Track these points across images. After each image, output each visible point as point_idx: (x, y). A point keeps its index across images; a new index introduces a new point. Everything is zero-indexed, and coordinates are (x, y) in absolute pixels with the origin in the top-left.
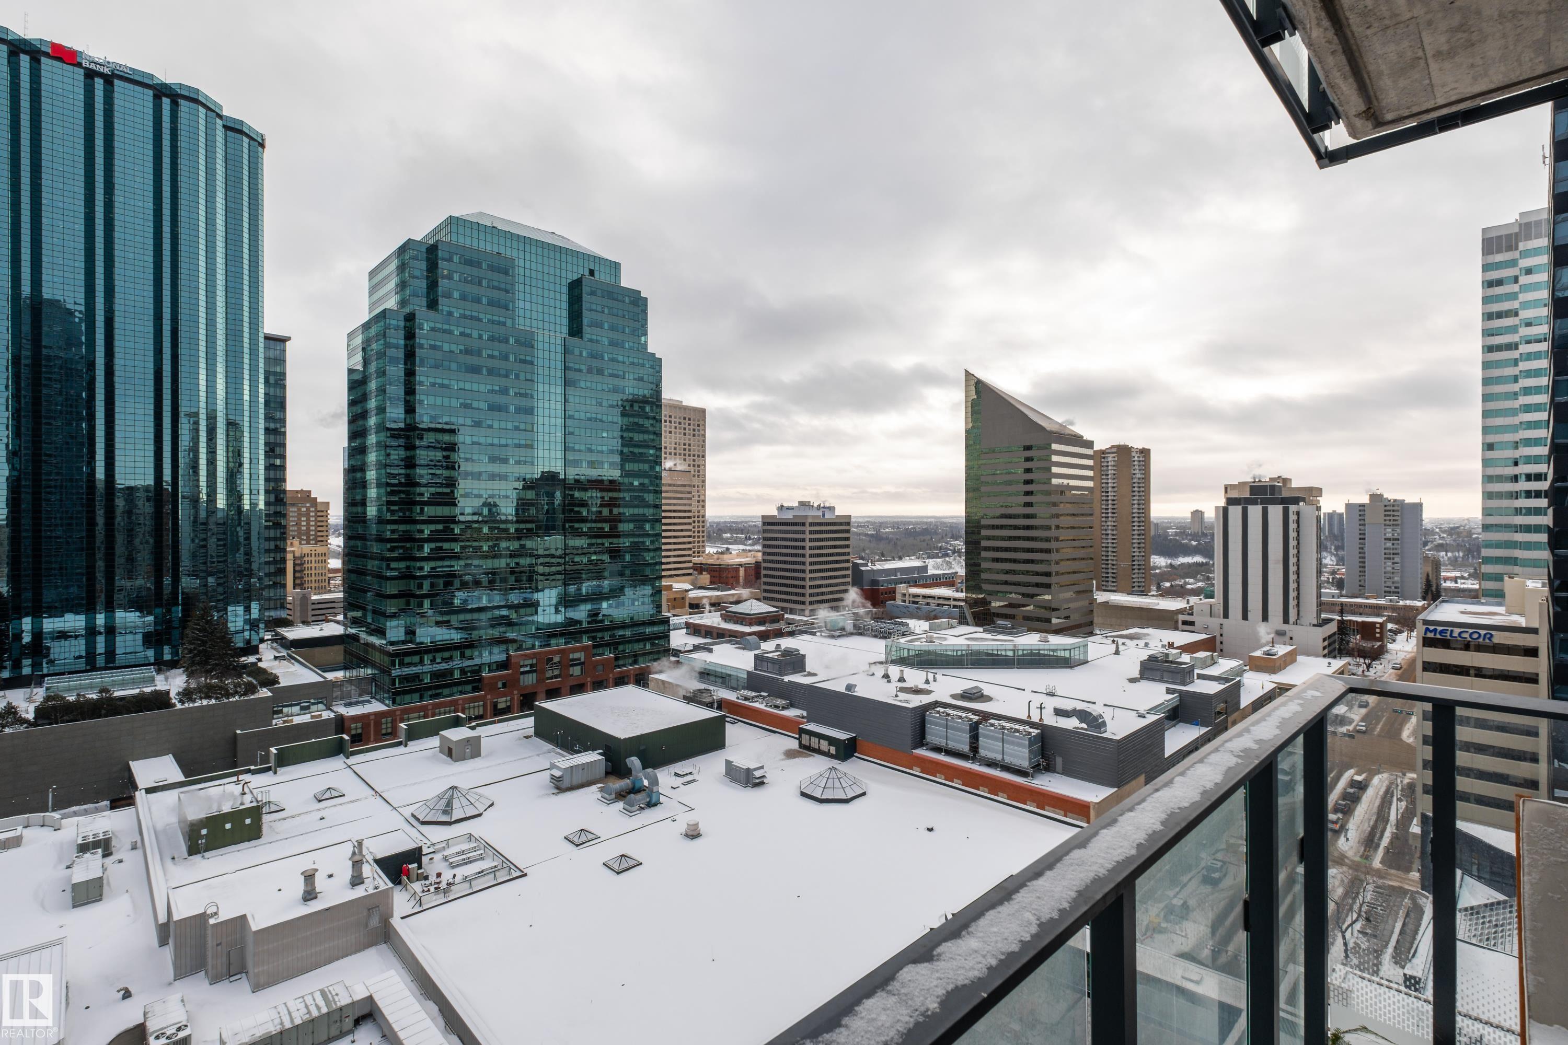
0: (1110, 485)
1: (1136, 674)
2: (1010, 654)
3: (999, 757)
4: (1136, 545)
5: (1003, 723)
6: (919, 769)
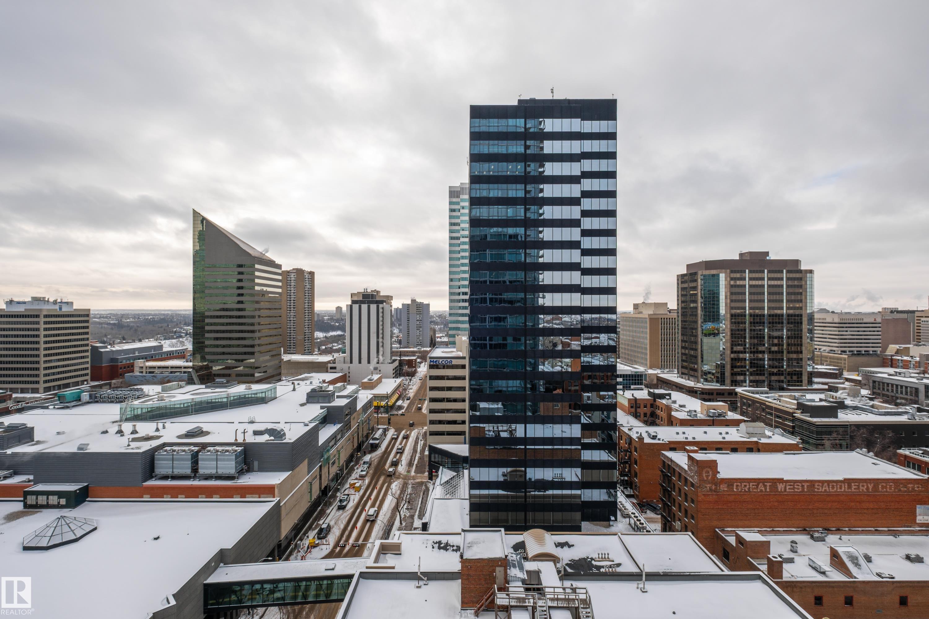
0: (292, 291)
1: (304, 401)
2: (225, 400)
3: (213, 472)
4: (307, 326)
5: (217, 448)
6: (149, 496)
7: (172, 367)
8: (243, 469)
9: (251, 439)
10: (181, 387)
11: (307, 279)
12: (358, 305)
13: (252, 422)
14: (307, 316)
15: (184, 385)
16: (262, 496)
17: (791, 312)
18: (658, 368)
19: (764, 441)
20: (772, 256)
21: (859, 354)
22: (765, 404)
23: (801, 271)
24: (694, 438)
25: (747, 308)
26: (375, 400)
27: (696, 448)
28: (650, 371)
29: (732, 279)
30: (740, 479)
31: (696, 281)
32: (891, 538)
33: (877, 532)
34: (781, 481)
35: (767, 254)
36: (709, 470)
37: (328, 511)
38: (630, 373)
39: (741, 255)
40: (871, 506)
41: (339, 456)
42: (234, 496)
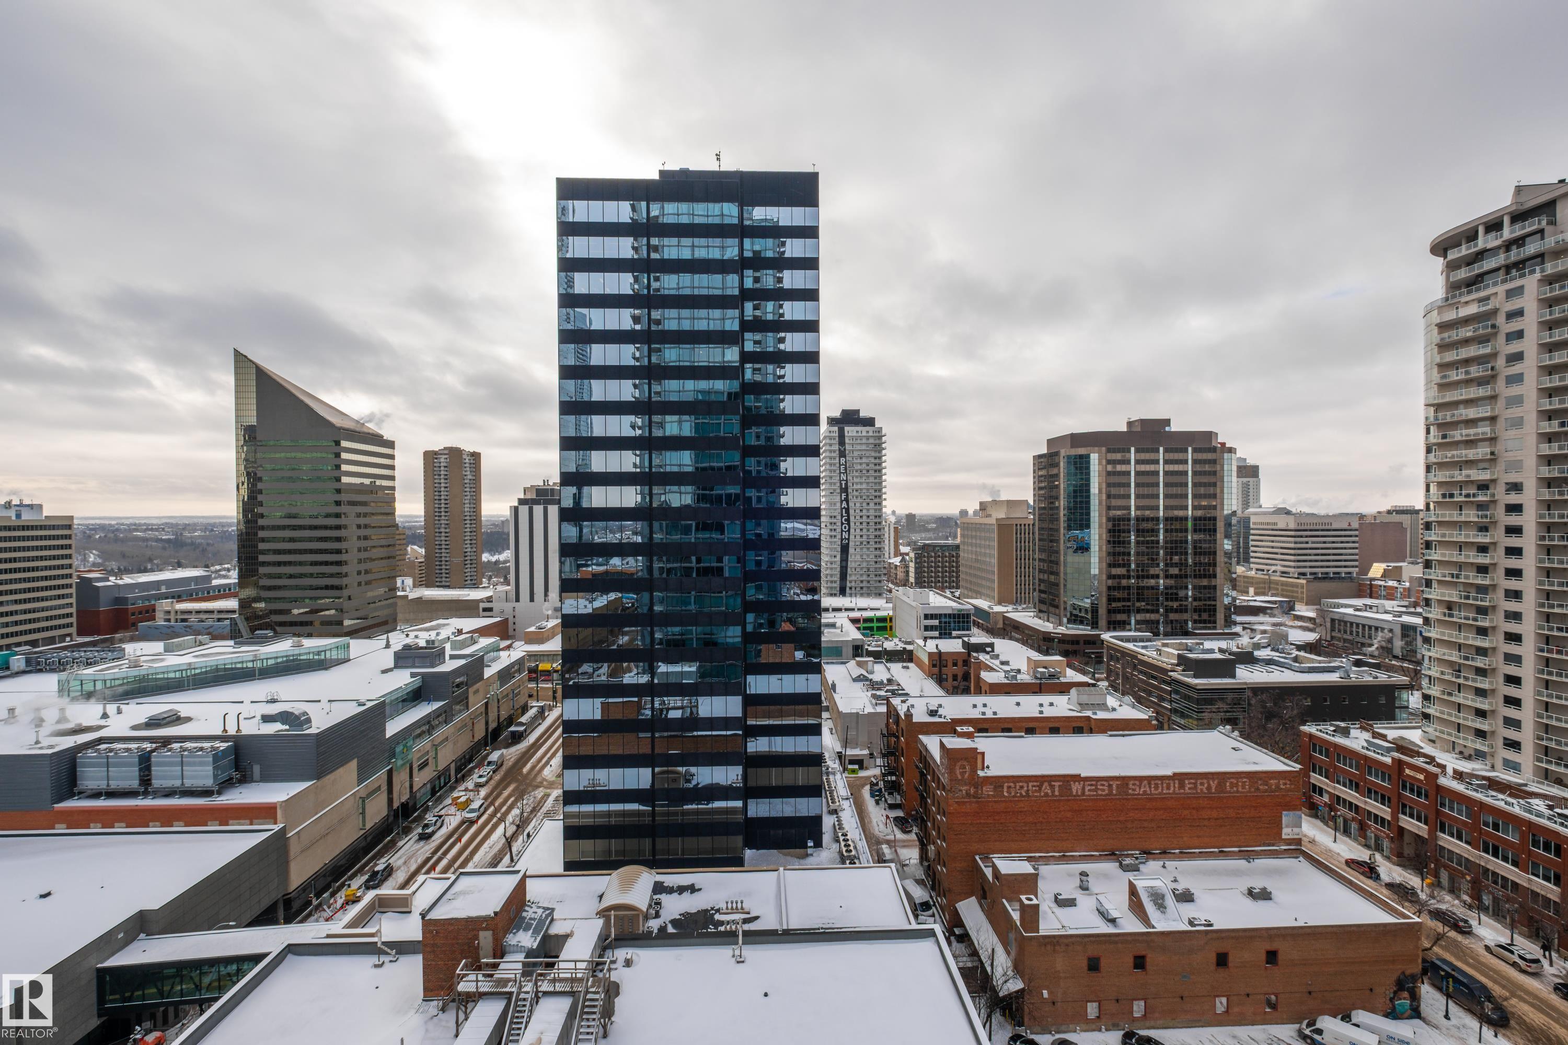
0: (443, 485)
1: (391, 664)
2: (250, 665)
3: (178, 783)
4: (469, 542)
5: (188, 745)
6: (64, 826)
7: (220, 612)
8: (231, 779)
9: (251, 728)
10: (201, 644)
11: (467, 465)
12: (527, 507)
13: (273, 701)
14: (468, 526)
15: (208, 641)
16: (255, 821)
17: (1199, 513)
18: (1011, 603)
19: (1101, 715)
20: (1174, 427)
21: (1326, 578)
22: (1136, 658)
23: (1214, 450)
24: (995, 713)
25: (1133, 508)
26: (529, 661)
27: (971, 729)
28: (998, 609)
29: (1109, 462)
30: (1013, 777)
31: (1057, 465)
32: (1243, 863)
33: (1223, 855)
34: (1077, 778)
35: (1167, 422)
36: (965, 763)
37: (401, 843)
38: (950, 612)
39: (1130, 424)
40: (1215, 814)
41: (436, 754)
42: (209, 823)
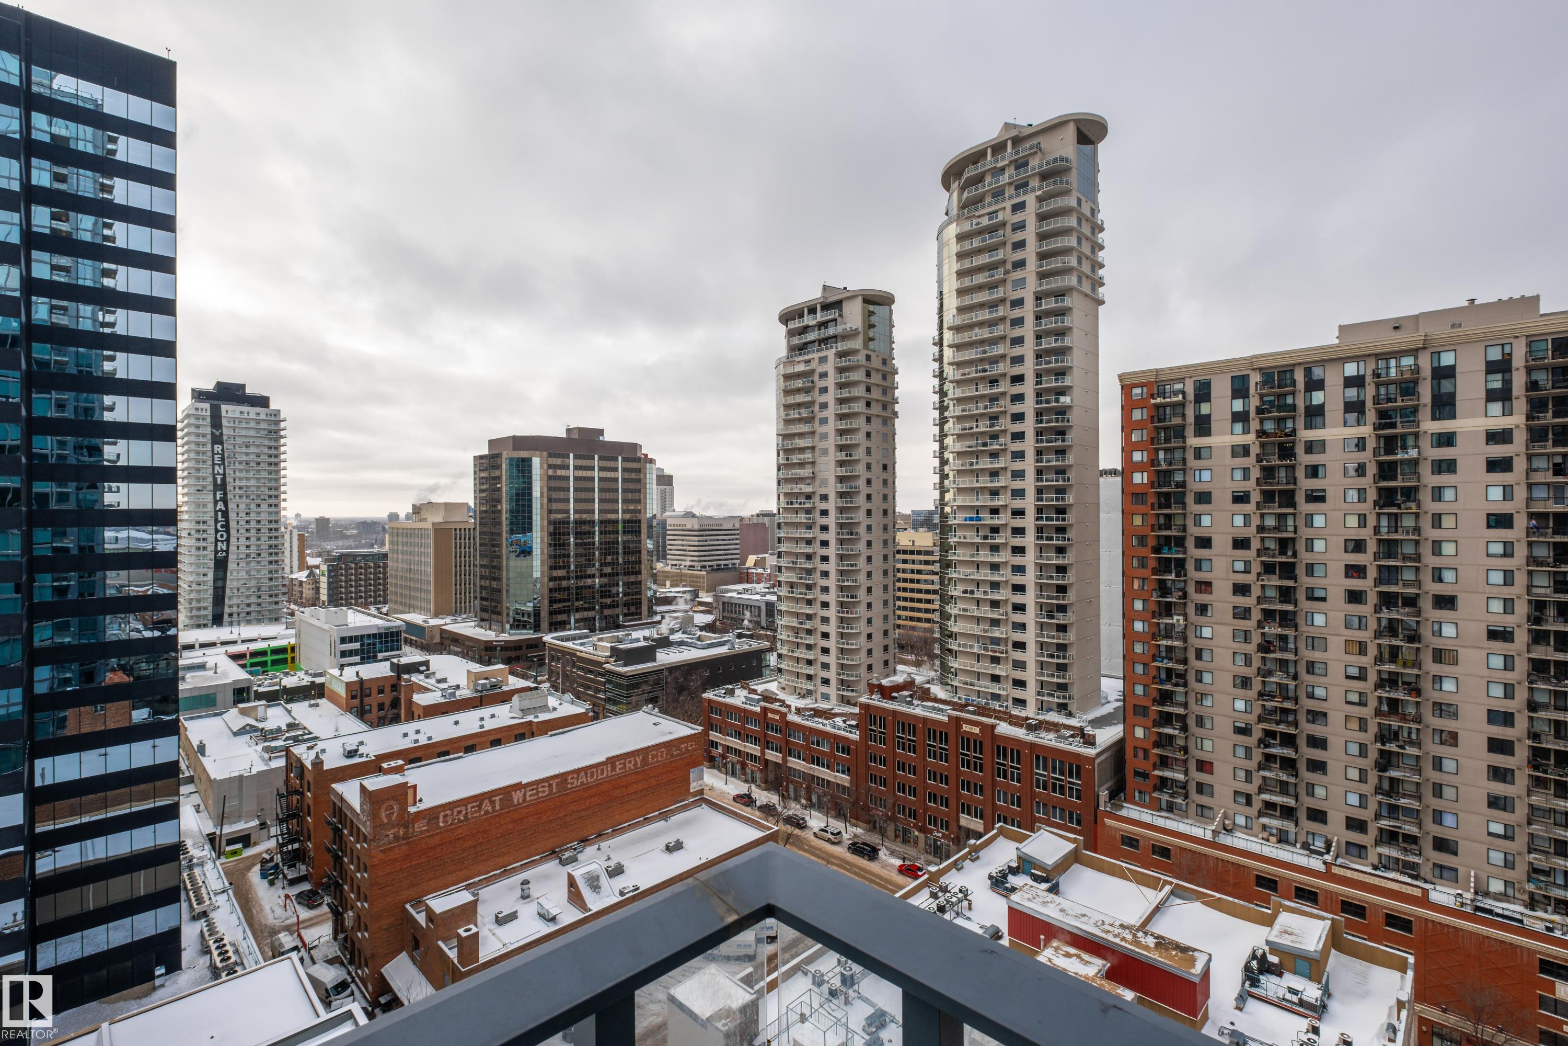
17: (628, 516)
18: (450, 614)
19: (543, 717)
20: (608, 437)
22: (575, 655)
23: (638, 460)
24: (430, 738)
25: (572, 512)
27: (400, 762)
28: (435, 622)
29: (550, 466)
30: (450, 803)
31: (499, 467)
32: (662, 823)
33: (648, 821)
34: (518, 786)
35: (601, 432)
36: (392, 803)
38: (375, 631)
39: (569, 431)
40: (640, 786)
